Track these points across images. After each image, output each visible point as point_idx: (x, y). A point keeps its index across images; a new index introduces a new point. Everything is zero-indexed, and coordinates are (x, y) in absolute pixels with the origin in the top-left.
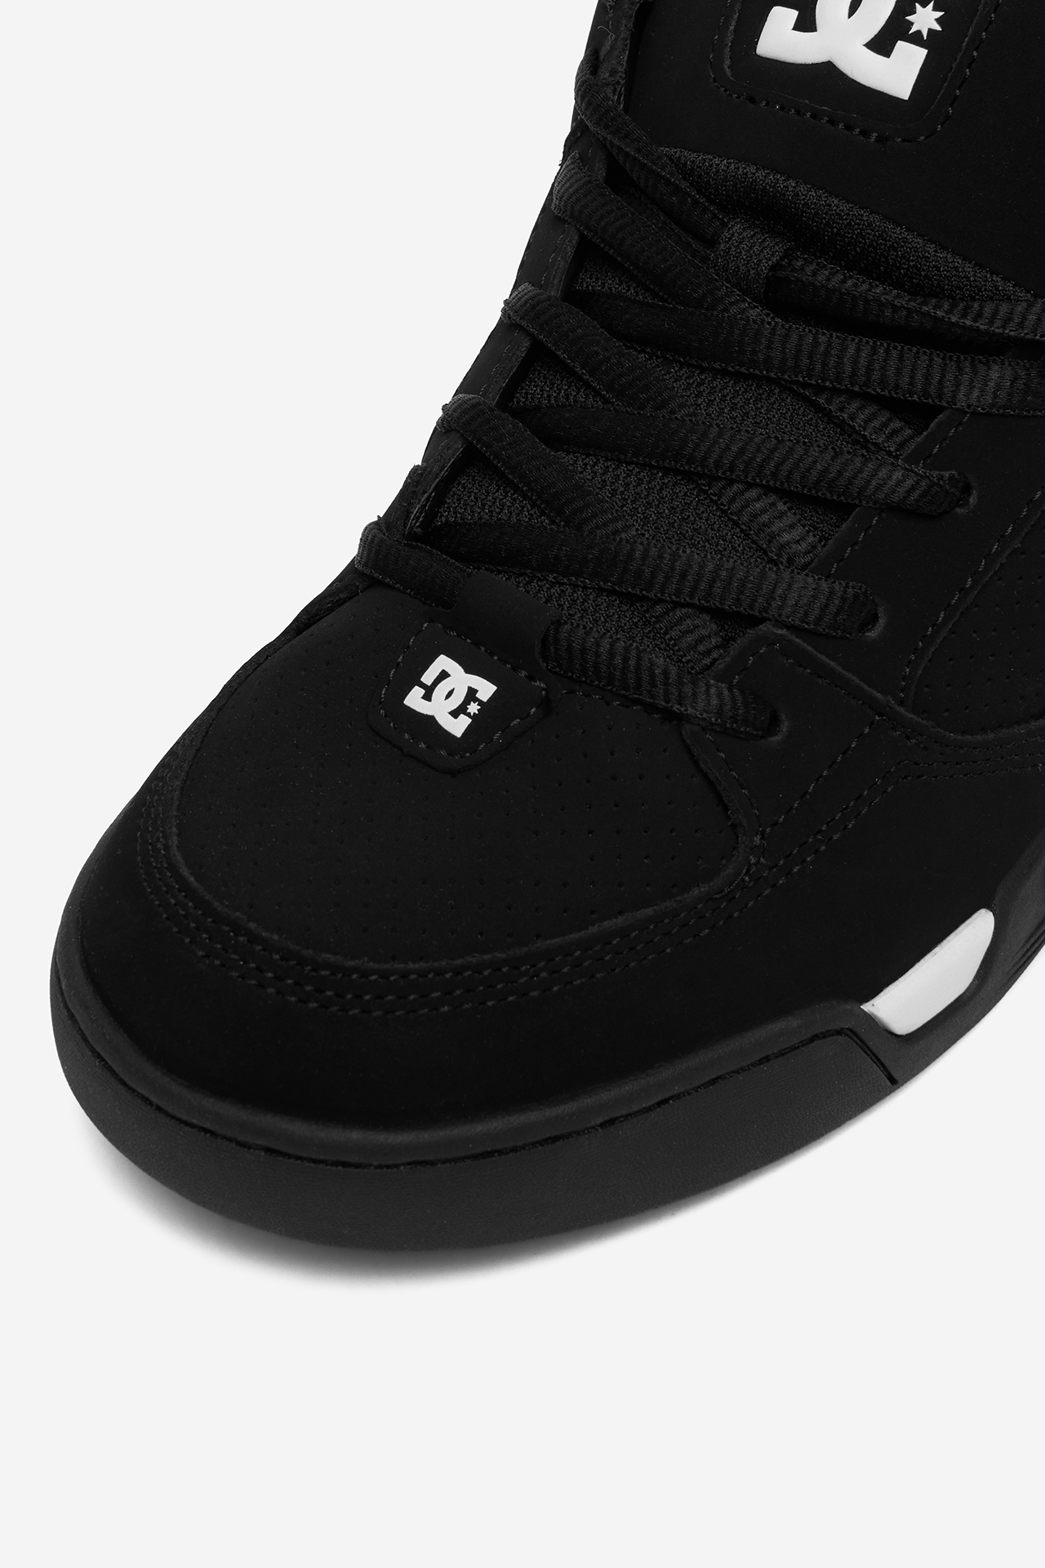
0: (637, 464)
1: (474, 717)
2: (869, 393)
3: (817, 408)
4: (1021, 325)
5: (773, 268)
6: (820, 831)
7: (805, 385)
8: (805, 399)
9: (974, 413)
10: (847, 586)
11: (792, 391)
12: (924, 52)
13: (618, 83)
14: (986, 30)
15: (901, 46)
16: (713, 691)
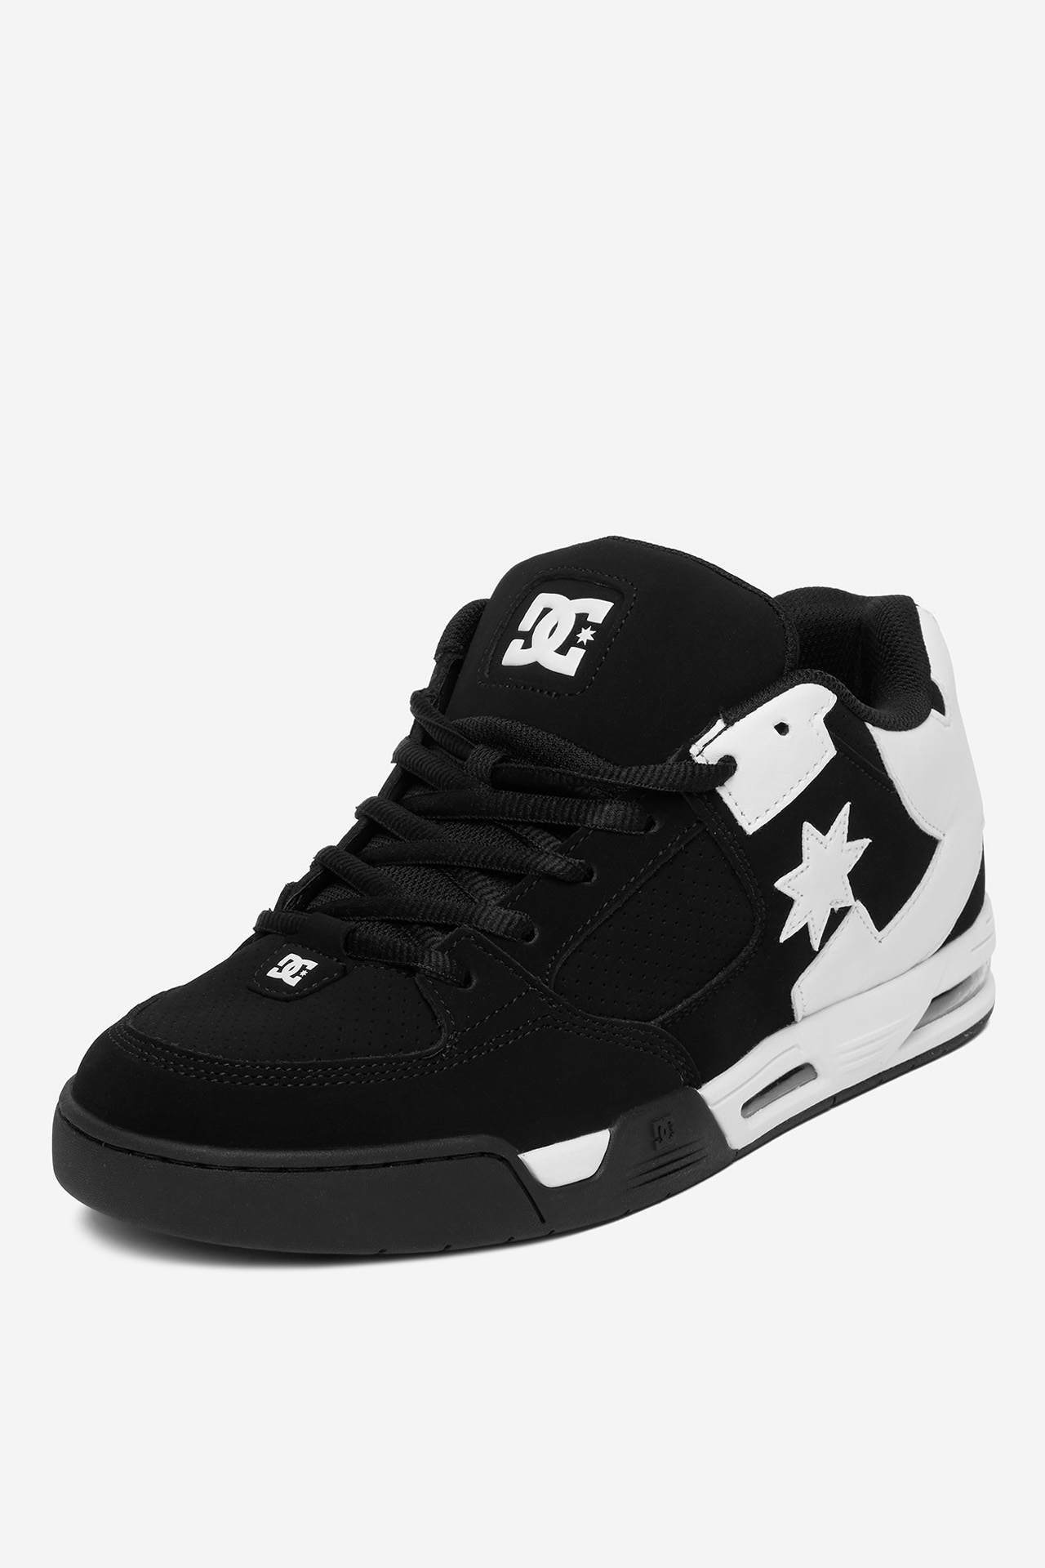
0: (412, 865)
1: (303, 977)
2: (540, 823)
3: (514, 834)
4: (618, 777)
5: (494, 764)
6: (491, 1041)
7: (508, 822)
8: (508, 830)
9: (595, 829)
10: (516, 913)
11: (502, 827)
12: (584, 651)
13: (434, 696)
14: (615, 637)
15: (573, 649)
16: (433, 955)
